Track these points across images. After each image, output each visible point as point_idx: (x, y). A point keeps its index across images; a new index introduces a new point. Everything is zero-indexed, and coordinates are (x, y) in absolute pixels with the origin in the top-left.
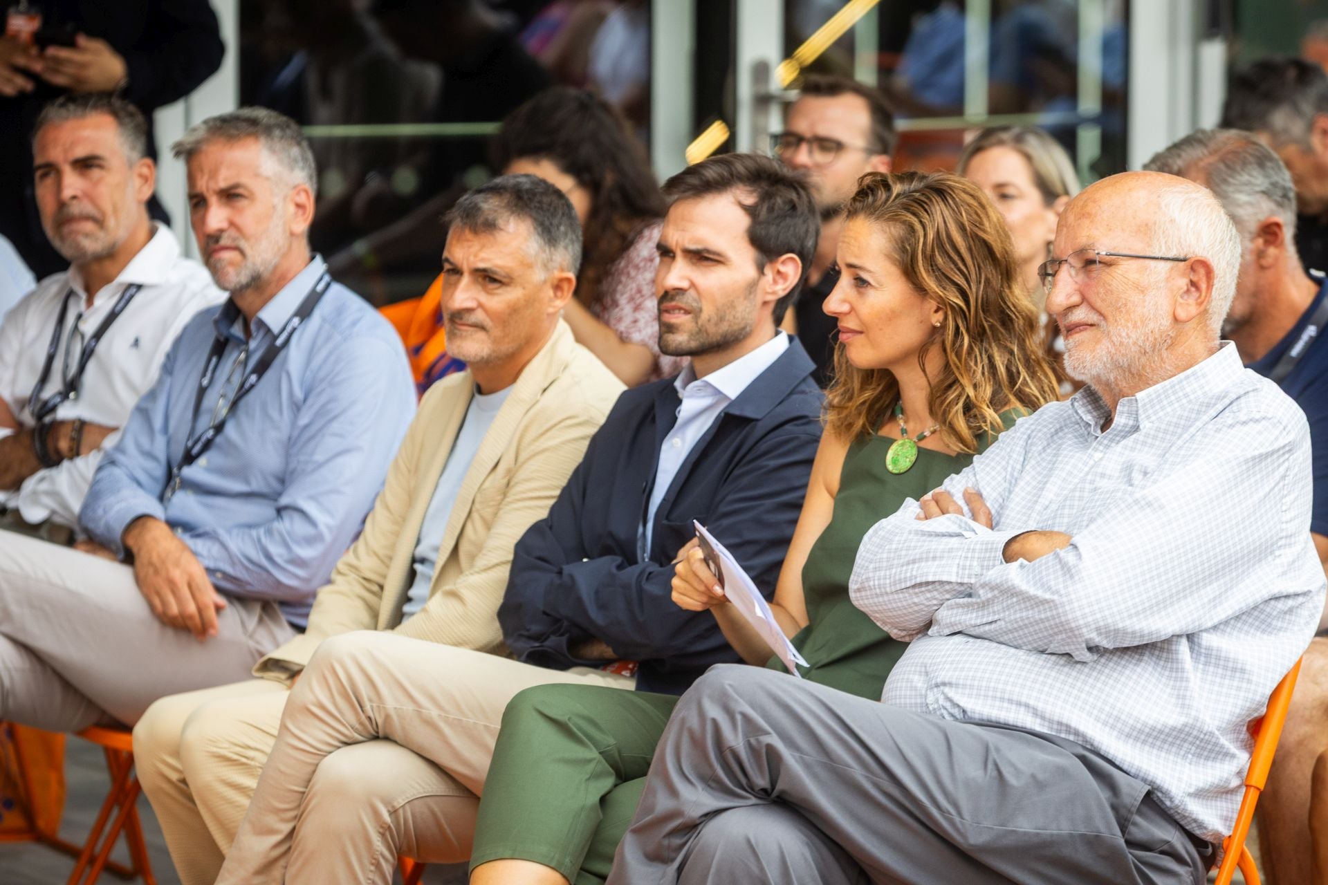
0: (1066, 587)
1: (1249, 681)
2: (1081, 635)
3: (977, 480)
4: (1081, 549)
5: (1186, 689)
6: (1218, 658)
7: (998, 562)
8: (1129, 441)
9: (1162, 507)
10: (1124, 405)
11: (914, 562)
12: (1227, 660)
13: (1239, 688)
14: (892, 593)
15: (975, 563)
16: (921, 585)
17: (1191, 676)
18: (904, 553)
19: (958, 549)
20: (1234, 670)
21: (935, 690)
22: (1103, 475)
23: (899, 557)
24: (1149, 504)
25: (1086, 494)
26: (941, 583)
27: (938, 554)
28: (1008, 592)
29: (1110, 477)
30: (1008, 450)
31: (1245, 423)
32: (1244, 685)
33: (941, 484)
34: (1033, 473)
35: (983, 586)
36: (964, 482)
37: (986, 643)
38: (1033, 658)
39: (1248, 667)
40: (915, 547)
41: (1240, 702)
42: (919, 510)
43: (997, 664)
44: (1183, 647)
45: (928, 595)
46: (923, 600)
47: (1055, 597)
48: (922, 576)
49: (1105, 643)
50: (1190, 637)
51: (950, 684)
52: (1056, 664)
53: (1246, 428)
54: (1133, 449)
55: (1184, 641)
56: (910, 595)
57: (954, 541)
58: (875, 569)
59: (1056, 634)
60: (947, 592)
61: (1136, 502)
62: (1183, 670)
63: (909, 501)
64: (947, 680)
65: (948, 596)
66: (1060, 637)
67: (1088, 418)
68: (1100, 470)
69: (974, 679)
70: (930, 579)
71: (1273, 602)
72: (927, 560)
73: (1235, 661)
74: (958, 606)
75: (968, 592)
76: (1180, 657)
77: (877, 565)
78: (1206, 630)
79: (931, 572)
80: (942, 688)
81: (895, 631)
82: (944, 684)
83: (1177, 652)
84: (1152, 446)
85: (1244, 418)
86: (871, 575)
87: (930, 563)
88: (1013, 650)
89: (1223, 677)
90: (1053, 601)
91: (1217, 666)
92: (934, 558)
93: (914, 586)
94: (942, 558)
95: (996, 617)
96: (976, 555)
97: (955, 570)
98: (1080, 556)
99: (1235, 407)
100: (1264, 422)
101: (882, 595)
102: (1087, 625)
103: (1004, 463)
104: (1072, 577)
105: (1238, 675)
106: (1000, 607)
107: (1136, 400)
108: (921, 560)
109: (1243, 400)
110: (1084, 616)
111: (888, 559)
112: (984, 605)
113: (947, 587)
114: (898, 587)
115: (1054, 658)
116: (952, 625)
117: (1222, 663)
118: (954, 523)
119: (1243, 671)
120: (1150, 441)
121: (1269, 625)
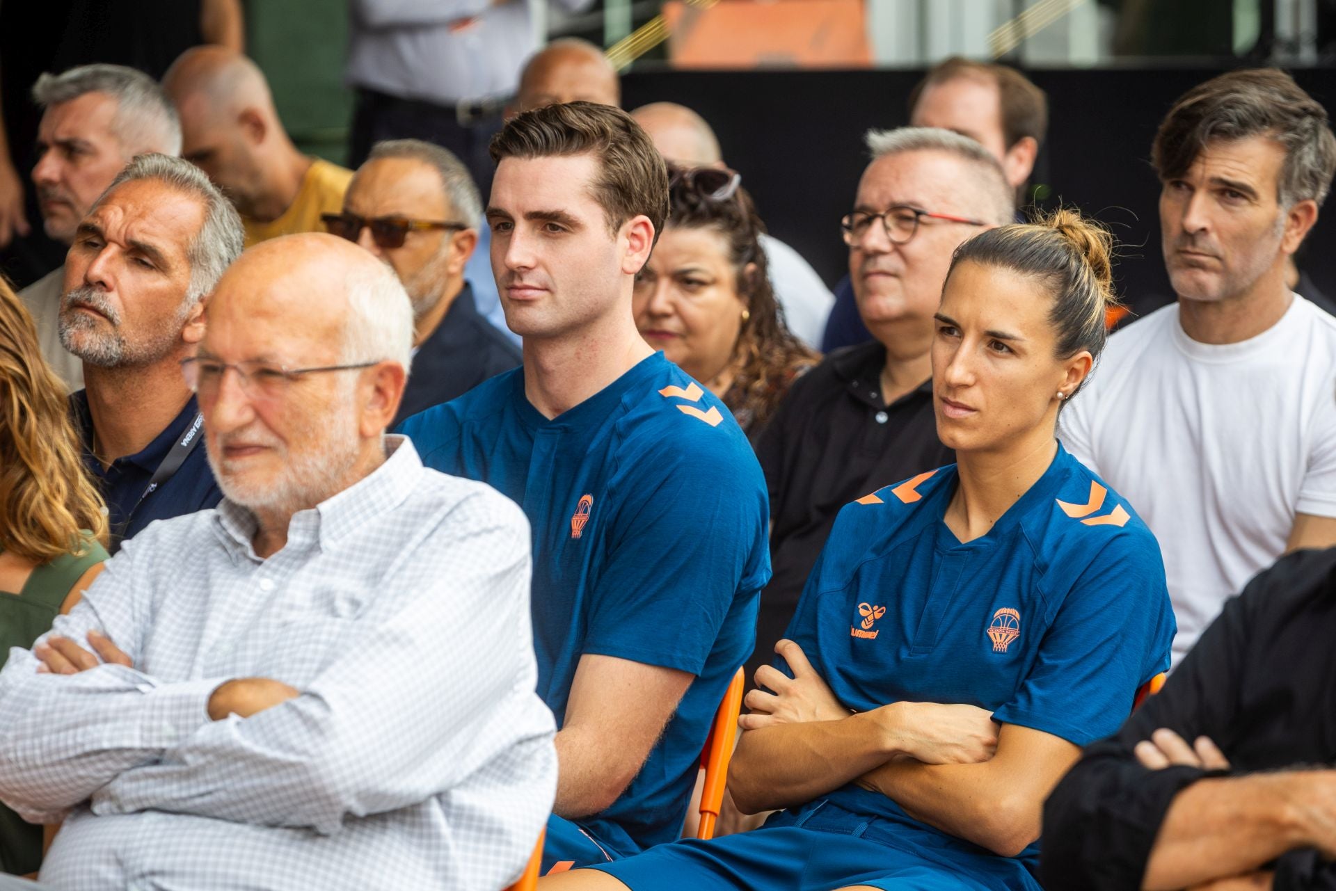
0: (316, 746)
1: (509, 843)
2: (339, 803)
3: (101, 621)
4: (328, 699)
5: (447, 858)
6: (471, 818)
7: (200, 720)
8: (315, 563)
9: (411, 641)
10: (299, 520)
11: (76, 726)
12: (481, 819)
13: (497, 853)
14: (45, 766)
15: (165, 723)
16: (87, 755)
17: (451, 842)
18: (57, 716)
19: (137, 708)
20: (490, 831)
21: (140, 882)
22: (291, 607)
23: (52, 722)
24: (396, 639)
25: (272, 631)
26: (120, 750)
27: (111, 715)
28: (229, 756)
29: (301, 609)
30: (128, 581)
31: (477, 535)
32: (503, 848)
33: (48, 627)
34: (175, 608)
35: (191, 750)
36: (83, 624)
37: (197, 821)
38: (265, 834)
39: (506, 827)
40: (73, 709)
41: (501, 869)
42: (38, 663)
43: (221, 845)
44: (435, 810)
45: (100, 766)
46: (91, 773)
47: (304, 759)
48: (92, 742)
49: (361, 811)
50: (441, 796)
51: (162, 873)
52: (293, 839)
53: (480, 541)
54: (322, 572)
55: (434, 802)
56: (74, 767)
57: (128, 698)
58: (17, 739)
59: (303, 803)
60: (126, 760)
61: (381, 637)
62: (438, 836)
63: (16, 652)
64: (157, 868)
65: (126, 765)
66: (307, 807)
67: (240, 538)
68: (287, 601)
69: (194, 864)
70: (106, 745)
71: (517, 748)
72: (95, 722)
73: (491, 820)
74: (148, 776)
75: (157, 758)
76: (433, 820)
77: (19, 732)
78: (459, 786)
79: (106, 737)
80: (149, 879)
81: (32, 812)
82: (153, 873)
83: (428, 815)
84: (347, 567)
85: (476, 529)
86: (10, 745)
87: (99, 726)
88: (236, 827)
89: (477, 840)
90: (301, 764)
91: (469, 827)
92: (106, 720)
93: (78, 757)
94: (115, 719)
95: (211, 787)
96: (166, 713)
97: (137, 733)
98: (326, 706)
99: (458, 515)
100: (497, 533)
101: (28, 769)
102: (347, 790)
103: (127, 598)
104: (321, 733)
105: (494, 836)
106: (216, 775)
107: (319, 514)
108: (85, 723)
109: (465, 507)
110: (344, 780)
111: (35, 725)
112: (190, 774)
113: (127, 754)
114: (55, 758)
115: (289, 832)
116: (140, 800)
117: (475, 823)
118: (115, 675)
119: (500, 831)
120: (343, 561)
121: (512, 774)
